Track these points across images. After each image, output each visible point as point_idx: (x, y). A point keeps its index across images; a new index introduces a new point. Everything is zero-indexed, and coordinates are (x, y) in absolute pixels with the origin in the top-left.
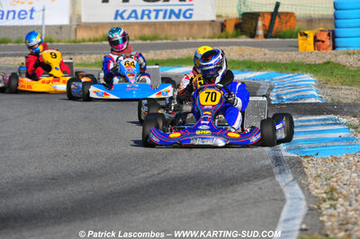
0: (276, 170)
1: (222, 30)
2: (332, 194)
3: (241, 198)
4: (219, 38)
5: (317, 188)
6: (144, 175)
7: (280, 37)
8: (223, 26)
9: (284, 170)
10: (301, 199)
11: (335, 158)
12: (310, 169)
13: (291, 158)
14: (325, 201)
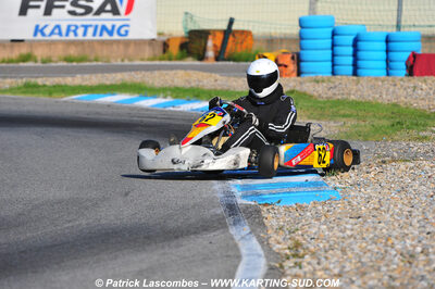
0: (229, 220)
1: (164, 51)
2: (297, 250)
3: (187, 254)
4: (161, 59)
5: (279, 243)
6: (70, 224)
7: (234, 60)
8: (165, 46)
9: (239, 220)
10: (260, 256)
11: (301, 207)
12: (271, 220)
13: (248, 207)
14: (288, 258)
